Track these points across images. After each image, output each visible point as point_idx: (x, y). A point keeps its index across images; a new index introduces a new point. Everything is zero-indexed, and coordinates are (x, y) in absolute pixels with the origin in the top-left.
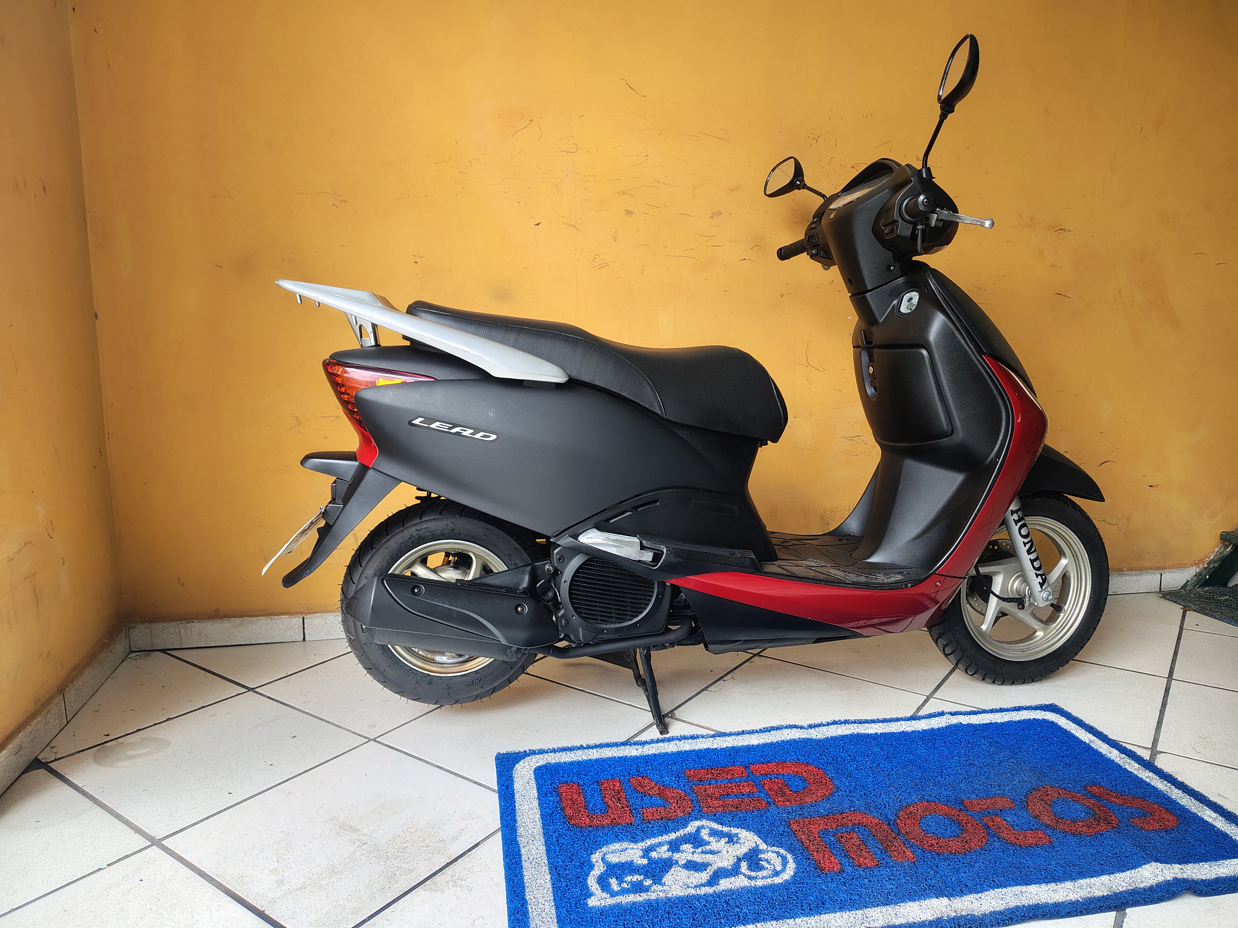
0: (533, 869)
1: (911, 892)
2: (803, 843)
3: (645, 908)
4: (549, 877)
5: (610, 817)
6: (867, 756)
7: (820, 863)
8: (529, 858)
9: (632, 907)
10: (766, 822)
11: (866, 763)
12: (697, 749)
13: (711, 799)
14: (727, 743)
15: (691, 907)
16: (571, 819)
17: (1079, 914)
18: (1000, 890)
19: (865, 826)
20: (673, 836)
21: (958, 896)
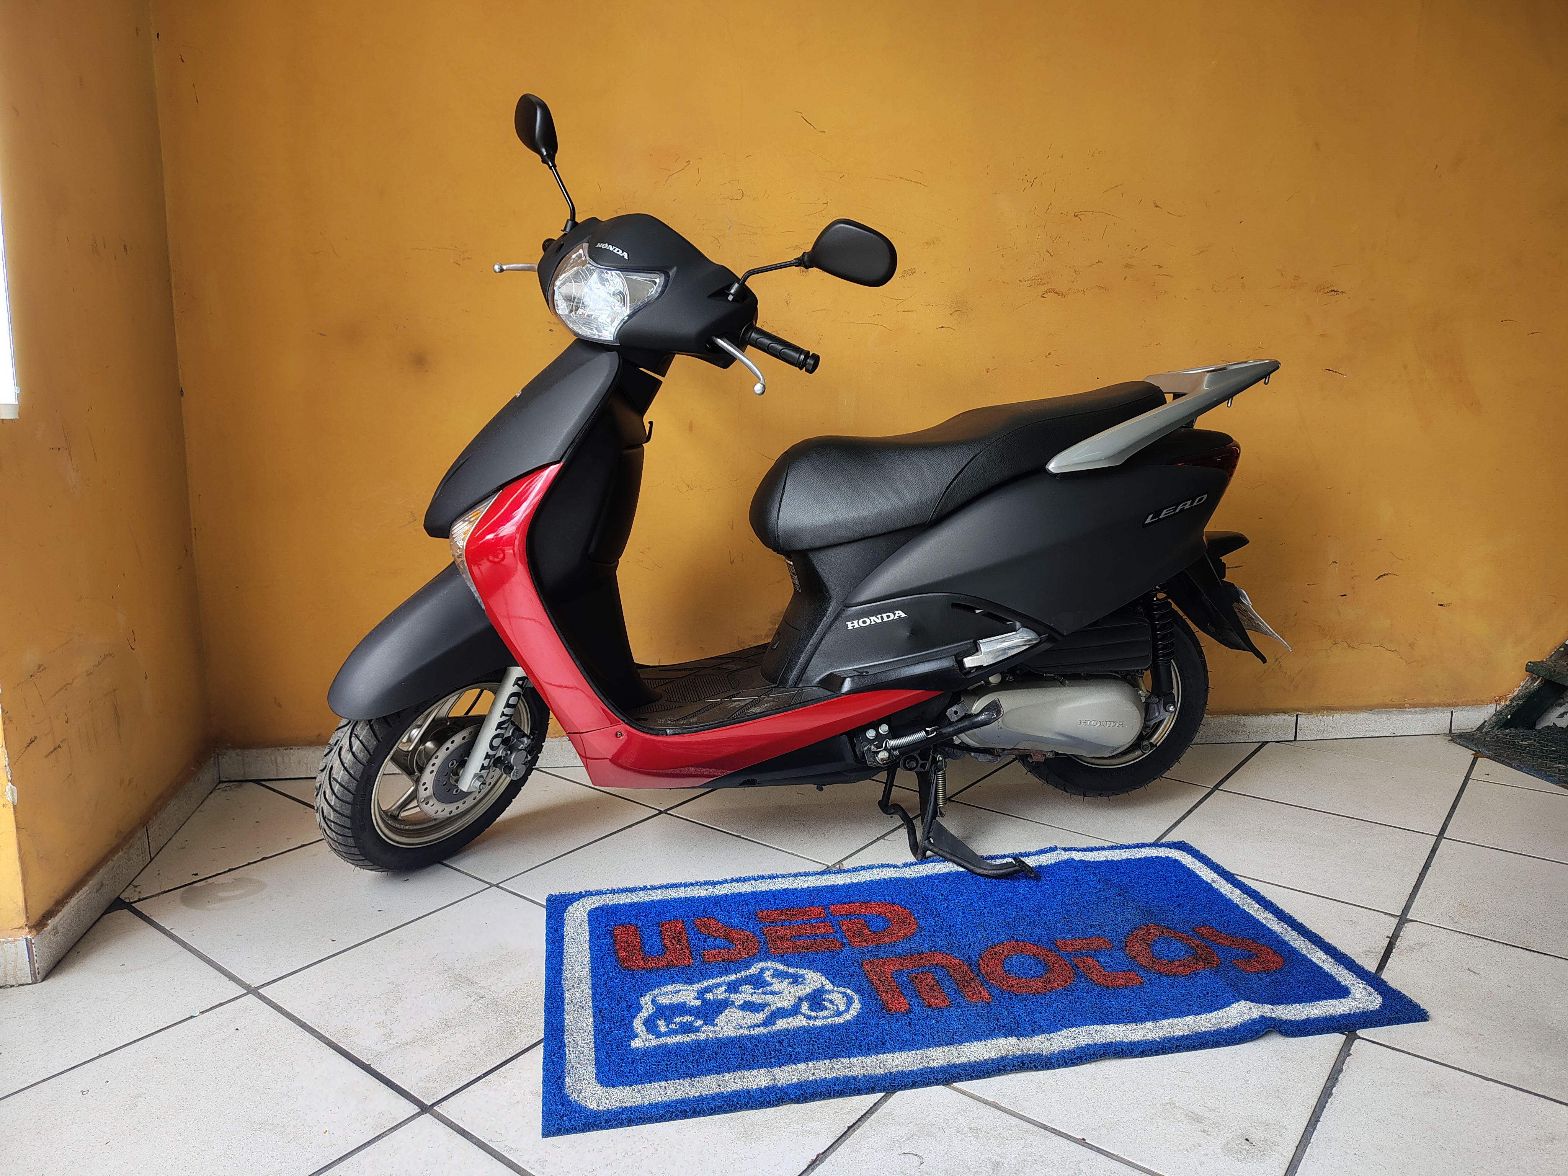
0: (576, 1012)
1: (977, 1032)
2: (873, 984)
3: (692, 1049)
4: (592, 1020)
5: (667, 959)
6: (962, 895)
7: (887, 1004)
8: (572, 1002)
9: (677, 1048)
10: (837, 963)
11: (958, 902)
12: (774, 889)
13: (781, 941)
14: (809, 883)
15: (741, 1047)
16: (624, 962)
17: (1154, 1053)
18: (1074, 1029)
19: (943, 966)
20: (733, 977)
21: (1028, 1036)
